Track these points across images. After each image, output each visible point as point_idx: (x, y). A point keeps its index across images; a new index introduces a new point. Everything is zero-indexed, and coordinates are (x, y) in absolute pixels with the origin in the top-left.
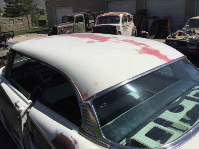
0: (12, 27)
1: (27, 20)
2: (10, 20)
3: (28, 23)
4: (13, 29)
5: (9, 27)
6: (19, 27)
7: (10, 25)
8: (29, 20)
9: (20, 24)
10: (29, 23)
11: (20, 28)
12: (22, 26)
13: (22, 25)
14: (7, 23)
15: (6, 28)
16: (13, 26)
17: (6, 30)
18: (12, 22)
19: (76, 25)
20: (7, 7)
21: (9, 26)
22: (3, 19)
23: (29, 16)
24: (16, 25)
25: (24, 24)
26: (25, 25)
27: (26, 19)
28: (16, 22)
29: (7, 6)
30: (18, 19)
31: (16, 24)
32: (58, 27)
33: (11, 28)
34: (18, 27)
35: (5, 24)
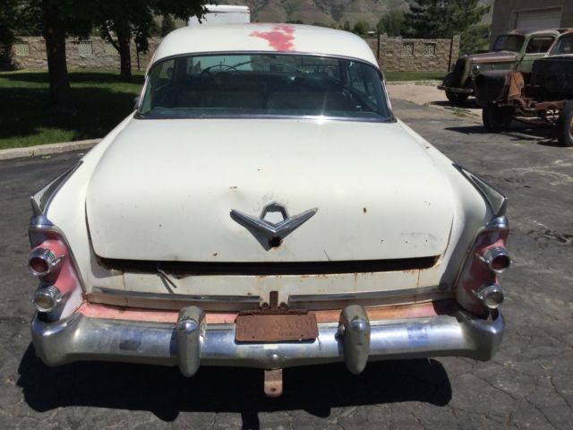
0: (405, 62)
1: (448, 48)
2: (405, 44)
3: (450, 56)
4: (406, 68)
5: (397, 62)
6: (423, 64)
7: (403, 56)
8: (454, 48)
9: (428, 56)
10: (453, 55)
11: (425, 67)
12: (431, 63)
13: (432, 60)
14: (395, 51)
15: (391, 63)
16: (408, 58)
17: (389, 68)
18: (409, 48)
19: (525, 58)
20: (411, 12)
21: (399, 59)
22: (389, 40)
23: (457, 38)
24: (416, 58)
25: (437, 58)
26: (442, 59)
27: (446, 44)
28: (419, 51)
29: (412, 9)
30: (427, 44)
31: (417, 56)
32: (470, 59)
33: (402, 64)
34: (420, 64)
35: (391, 52)
